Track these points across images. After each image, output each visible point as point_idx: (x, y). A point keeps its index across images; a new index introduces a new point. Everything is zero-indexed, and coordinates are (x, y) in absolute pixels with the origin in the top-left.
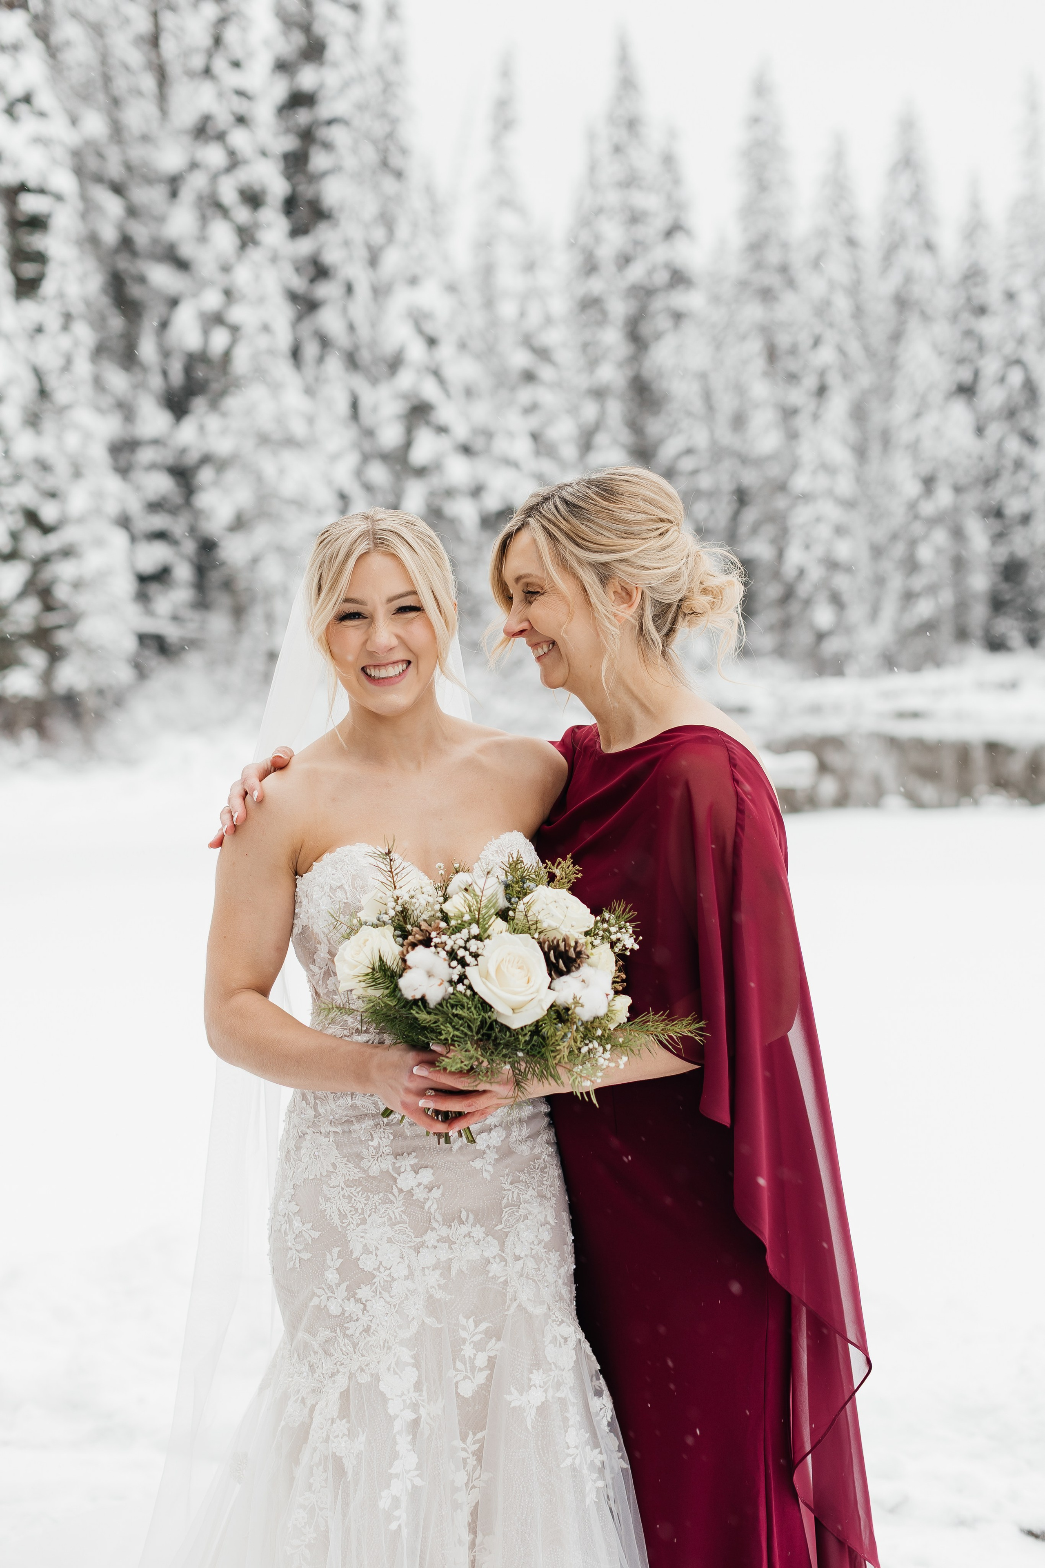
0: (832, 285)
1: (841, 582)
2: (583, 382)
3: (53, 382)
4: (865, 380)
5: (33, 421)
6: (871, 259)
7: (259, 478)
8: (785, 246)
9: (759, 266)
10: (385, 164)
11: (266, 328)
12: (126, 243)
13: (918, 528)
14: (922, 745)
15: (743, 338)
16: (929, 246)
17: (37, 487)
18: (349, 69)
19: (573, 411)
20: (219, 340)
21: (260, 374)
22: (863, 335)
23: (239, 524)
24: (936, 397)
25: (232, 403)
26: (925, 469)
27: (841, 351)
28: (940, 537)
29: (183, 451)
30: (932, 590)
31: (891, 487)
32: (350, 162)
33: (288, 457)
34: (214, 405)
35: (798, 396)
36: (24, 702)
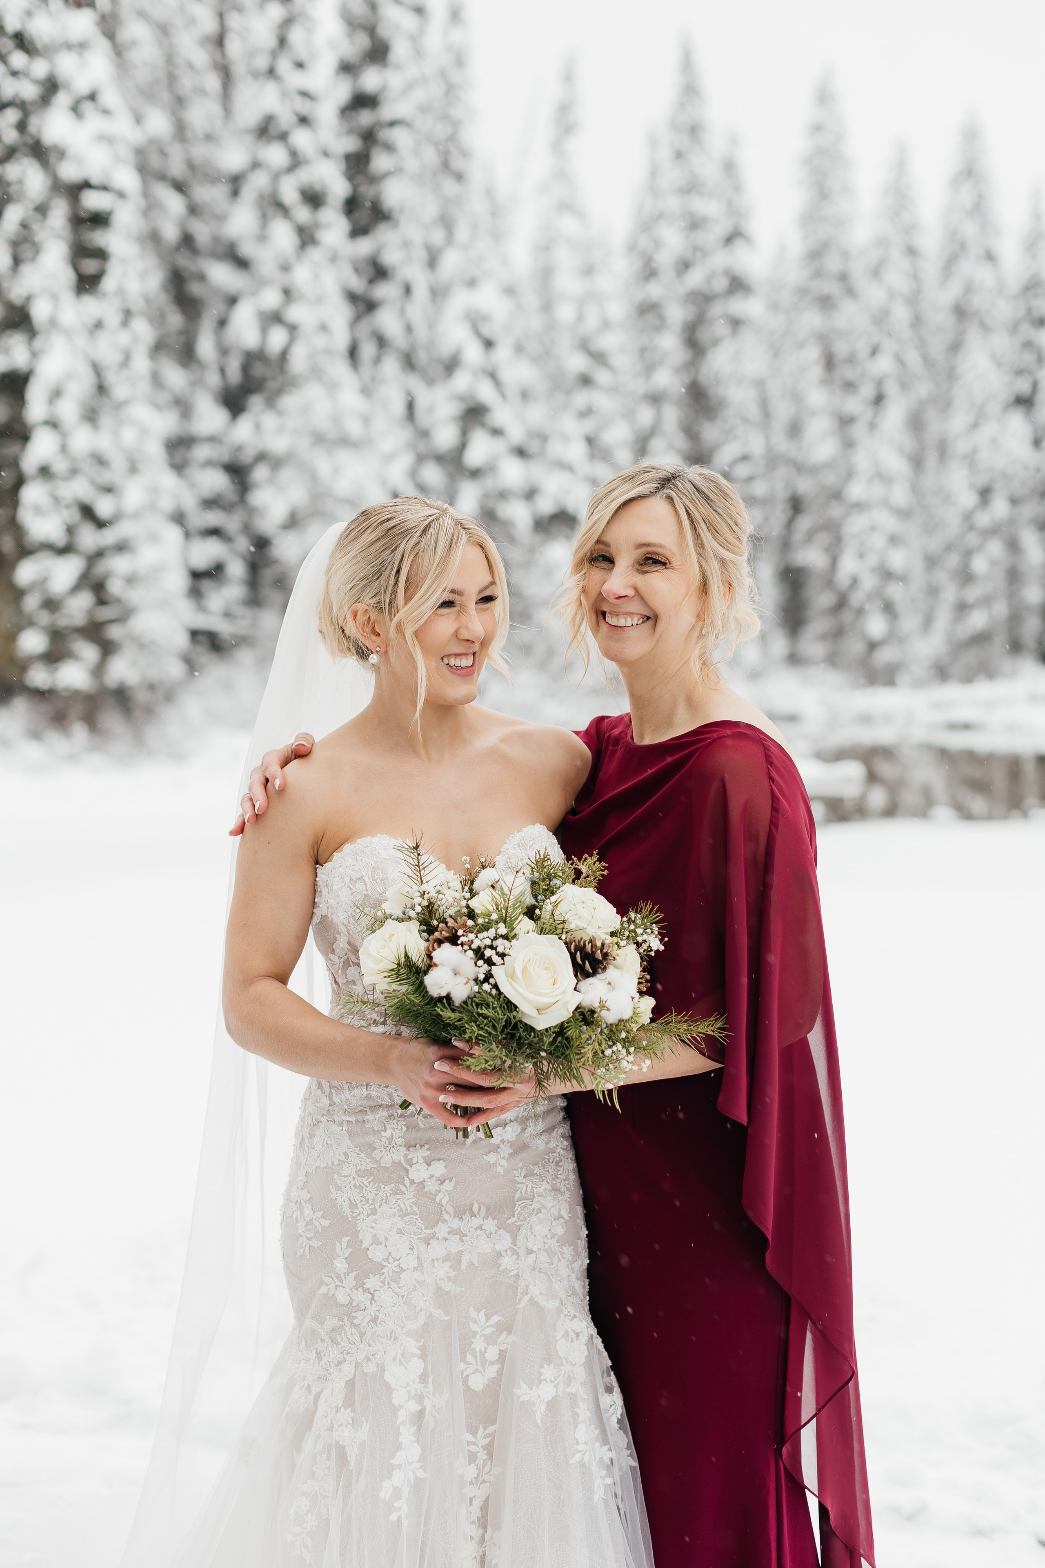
0: (892, 294)
1: (895, 592)
2: (640, 386)
3: (111, 378)
4: (923, 389)
5: (91, 416)
6: (931, 268)
7: (313, 477)
8: (845, 254)
9: (818, 274)
10: (445, 165)
11: (324, 328)
12: (187, 241)
13: (972, 539)
14: (971, 756)
15: (801, 345)
16: (990, 257)
17: (93, 482)
18: (412, 71)
19: (629, 415)
20: (277, 338)
21: (317, 373)
22: (922, 345)
23: (293, 522)
24: (994, 408)
25: (289, 401)
26: (982, 480)
27: (900, 360)
28: (996, 548)
29: (239, 448)
30: (986, 601)
31: (947, 499)
32: (411, 164)
33: (344, 456)
34: (271, 403)
35: (854, 405)
36: (75, 695)
